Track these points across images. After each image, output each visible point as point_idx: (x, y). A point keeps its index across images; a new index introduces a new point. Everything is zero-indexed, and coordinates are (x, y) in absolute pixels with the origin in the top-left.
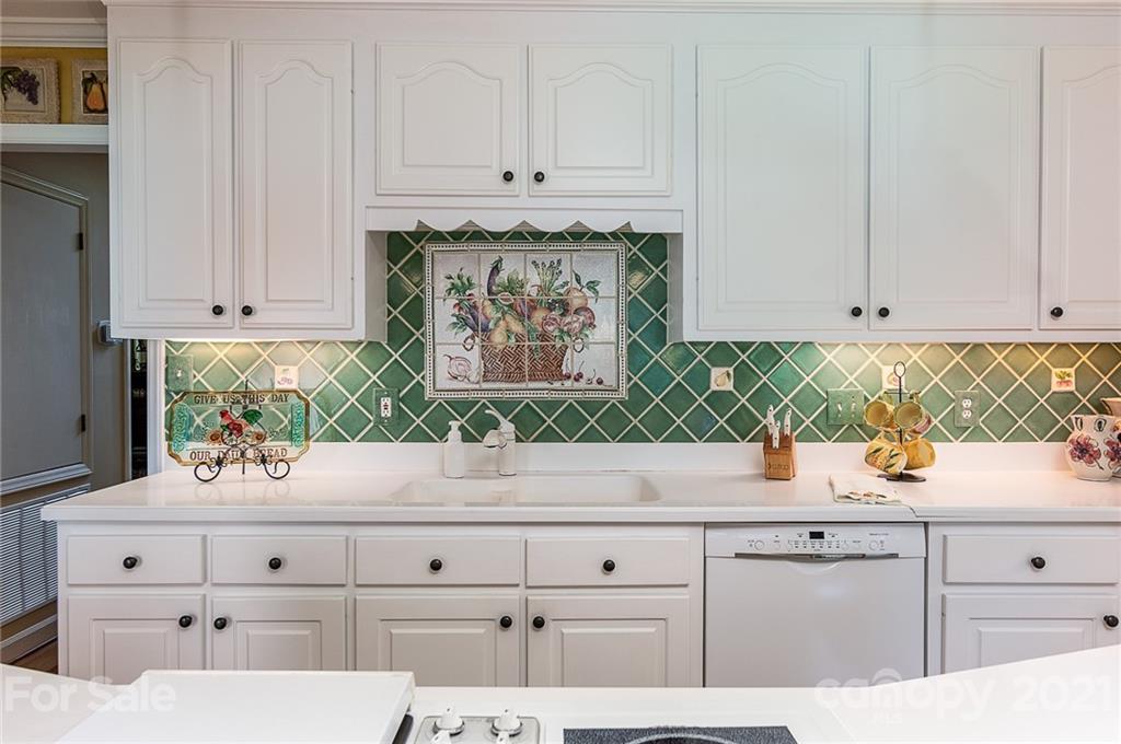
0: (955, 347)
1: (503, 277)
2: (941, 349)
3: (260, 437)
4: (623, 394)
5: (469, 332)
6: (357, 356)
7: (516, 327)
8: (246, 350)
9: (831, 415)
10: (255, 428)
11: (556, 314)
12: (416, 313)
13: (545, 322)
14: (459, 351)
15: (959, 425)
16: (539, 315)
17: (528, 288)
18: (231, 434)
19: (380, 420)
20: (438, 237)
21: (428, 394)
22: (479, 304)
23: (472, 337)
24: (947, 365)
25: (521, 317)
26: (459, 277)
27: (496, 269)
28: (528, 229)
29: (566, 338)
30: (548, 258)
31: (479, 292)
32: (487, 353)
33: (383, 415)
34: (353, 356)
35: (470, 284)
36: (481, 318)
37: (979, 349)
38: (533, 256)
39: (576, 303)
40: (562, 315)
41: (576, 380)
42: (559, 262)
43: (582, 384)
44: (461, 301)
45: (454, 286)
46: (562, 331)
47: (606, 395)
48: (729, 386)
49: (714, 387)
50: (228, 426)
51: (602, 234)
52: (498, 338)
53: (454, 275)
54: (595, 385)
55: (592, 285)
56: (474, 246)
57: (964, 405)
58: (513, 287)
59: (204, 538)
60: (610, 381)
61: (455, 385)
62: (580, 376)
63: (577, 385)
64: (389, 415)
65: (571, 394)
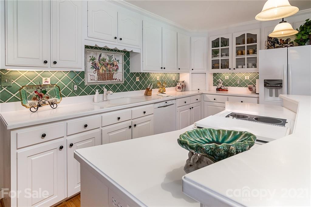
1: (102, 57)
3: (48, 98)
4: (123, 82)
5: (95, 69)
6: (67, 75)
7: (104, 69)
8: (33, 73)
10: (46, 95)
11: (112, 66)
13: (110, 68)
14: (92, 74)
16: (109, 66)
17: (106, 60)
18: (39, 98)
21: (86, 84)
22: (97, 63)
23: (95, 71)
25: (105, 67)
26: (93, 57)
27: (100, 56)
28: (107, 48)
29: (114, 71)
30: (110, 55)
31: (97, 61)
32: (99, 74)
33: (75, 90)
34: (66, 75)
35: (95, 59)
36: (97, 67)
38: (107, 54)
39: (115, 64)
40: (113, 66)
41: (116, 80)
42: (112, 55)
44: (93, 62)
45: (91, 59)
46: (113, 70)
47: (121, 83)
48: (139, 80)
49: (137, 81)
50: (38, 95)
51: (119, 50)
52: (101, 71)
53: (91, 56)
54: (119, 81)
55: (118, 61)
56: (96, 50)
58: (104, 60)
60: (121, 80)
61: (92, 81)
62: (116, 79)
63: (116, 81)
64: (76, 89)
65: (115, 83)
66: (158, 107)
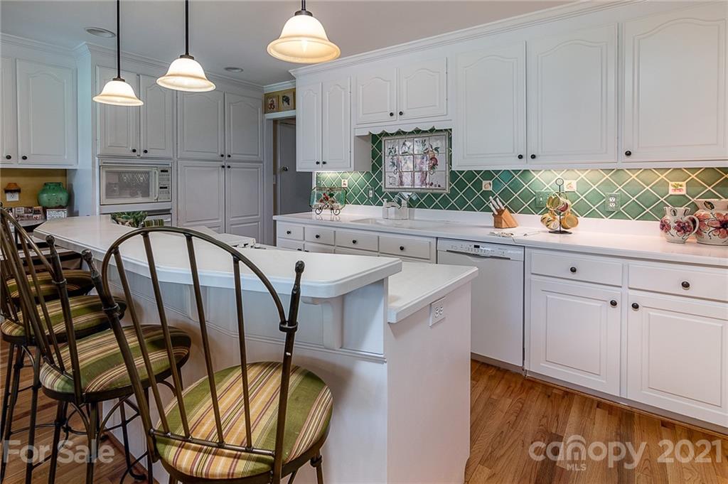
0: (606, 171)
1: (407, 147)
2: (597, 172)
3: (333, 202)
4: (448, 191)
5: (395, 167)
6: (363, 176)
7: (411, 166)
8: (335, 175)
9: (537, 203)
10: (332, 199)
12: (380, 162)
13: (420, 164)
14: (392, 175)
15: (607, 210)
16: (418, 161)
17: (415, 151)
18: (325, 200)
19: (369, 198)
20: (387, 134)
21: (383, 190)
22: (399, 158)
23: (397, 170)
24: (601, 180)
26: (393, 149)
27: (404, 145)
29: (427, 169)
30: (421, 140)
31: (399, 153)
32: (401, 175)
35: (396, 151)
36: (399, 163)
37: (620, 172)
38: (416, 140)
39: (431, 156)
40: (426, 161)
42: (425, 140)
43: (433, 187)
44: (393, 157)
45: (391, 152)
46: (426, 166)
47: (442, 191)
48: (490, 189)
49: (484, 189)
50: (325, 198)
52: (404, 170)
53: (391, 148)
54: (437, 187)
55: (436, 149)
56: (397, 137)
57: (611, 200)
58: (410, 151)
59: (304, 228)
60: (443, 186)
61: (391, 186)
62: (432, 184)
63: (431, 187)
64: (371, 196)
65: (431, 191)
66: (447, 251)
